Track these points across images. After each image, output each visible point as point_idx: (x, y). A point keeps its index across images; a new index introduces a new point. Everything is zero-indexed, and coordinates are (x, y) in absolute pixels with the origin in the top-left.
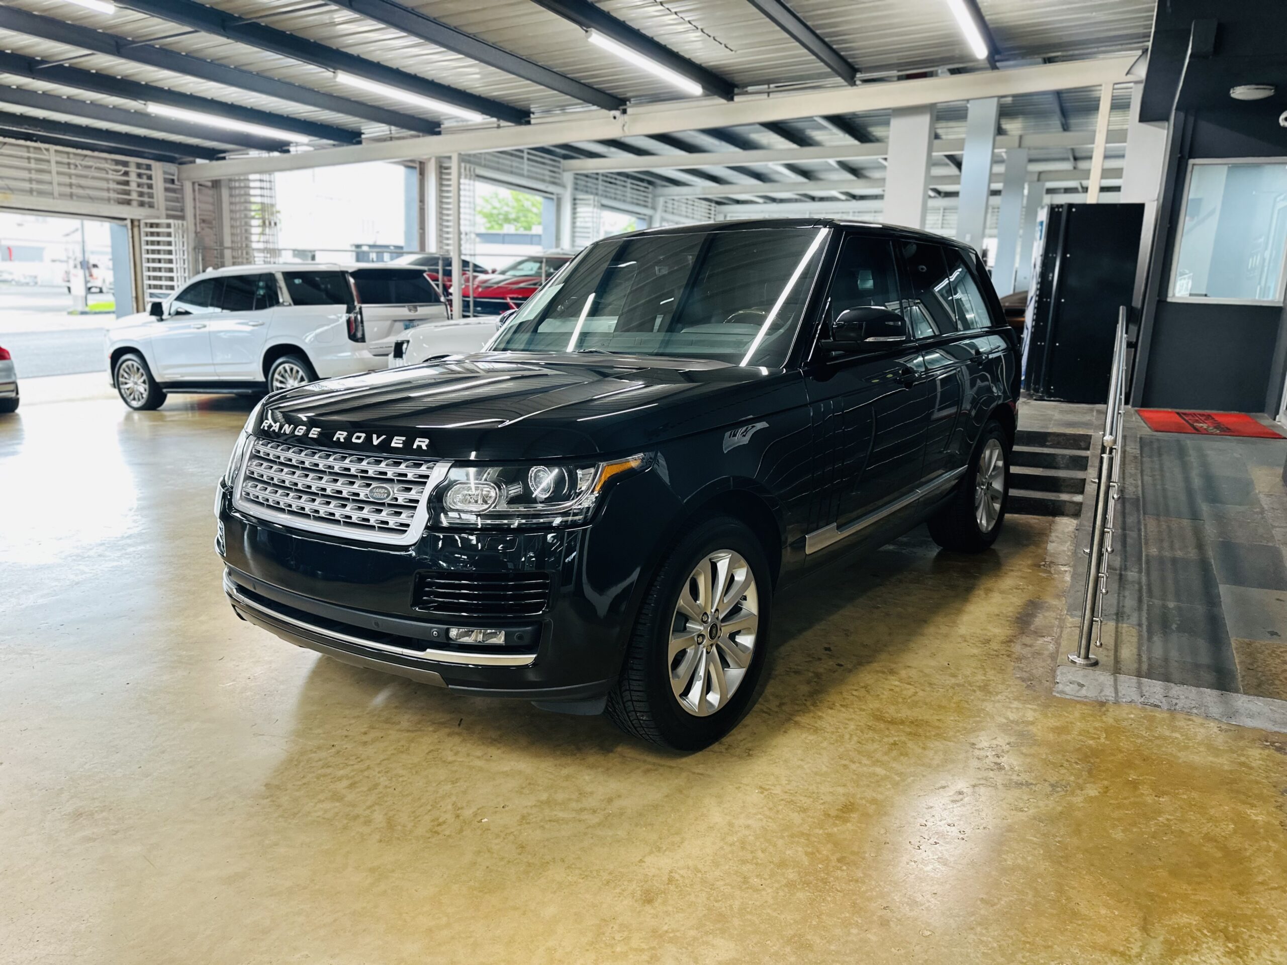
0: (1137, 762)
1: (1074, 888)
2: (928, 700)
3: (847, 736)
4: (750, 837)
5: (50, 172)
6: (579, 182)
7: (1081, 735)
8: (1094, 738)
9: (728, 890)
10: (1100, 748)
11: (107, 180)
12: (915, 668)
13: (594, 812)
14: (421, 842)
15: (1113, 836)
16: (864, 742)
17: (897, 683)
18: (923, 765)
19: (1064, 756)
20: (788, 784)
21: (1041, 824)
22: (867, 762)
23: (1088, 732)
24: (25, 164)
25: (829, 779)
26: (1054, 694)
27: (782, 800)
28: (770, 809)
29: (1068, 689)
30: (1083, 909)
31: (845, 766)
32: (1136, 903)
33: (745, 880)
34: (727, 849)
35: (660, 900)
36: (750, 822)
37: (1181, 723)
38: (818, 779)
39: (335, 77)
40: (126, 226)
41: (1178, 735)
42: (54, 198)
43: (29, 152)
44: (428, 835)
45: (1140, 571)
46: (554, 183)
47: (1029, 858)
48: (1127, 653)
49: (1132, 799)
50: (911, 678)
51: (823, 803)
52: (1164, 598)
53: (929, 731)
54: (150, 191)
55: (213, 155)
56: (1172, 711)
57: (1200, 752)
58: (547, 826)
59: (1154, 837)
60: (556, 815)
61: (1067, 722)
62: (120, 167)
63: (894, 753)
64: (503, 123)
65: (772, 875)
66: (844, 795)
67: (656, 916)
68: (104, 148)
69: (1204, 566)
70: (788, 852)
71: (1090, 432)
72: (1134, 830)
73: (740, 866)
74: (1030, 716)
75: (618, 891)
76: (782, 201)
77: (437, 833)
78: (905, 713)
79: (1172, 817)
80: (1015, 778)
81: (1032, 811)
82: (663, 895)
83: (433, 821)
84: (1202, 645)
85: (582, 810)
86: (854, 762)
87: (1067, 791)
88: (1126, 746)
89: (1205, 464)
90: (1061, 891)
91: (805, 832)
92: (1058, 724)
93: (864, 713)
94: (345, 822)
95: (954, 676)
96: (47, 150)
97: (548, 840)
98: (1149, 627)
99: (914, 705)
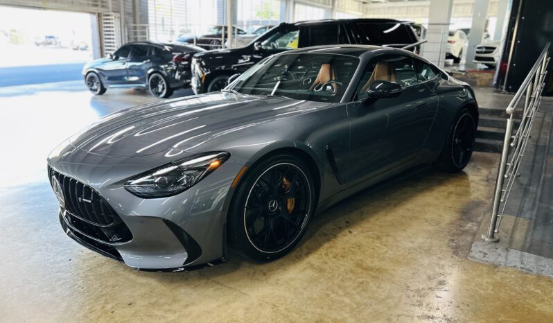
0: (508, 308)
2: (392, 256)
3: (336, 276)
7: (476, 287)
10: (486, 296)
12: (392, 236)
13: (175, 312)
16: (345, 280)
17: (378, 245)
20: (290, 304)
22: (342, 294)
23: (482, 285)
25: (315, 303)
26: (469, 258)
27: (282, 314)
29: (477, 256)
31: (328, 295)
38: (309, 302)
40: (96, 15)
42: (65, 4)
44: (81, 318)
45: (538, 187)
48: (519, 236)
50: (388, 242)
52: (549, 203)
53: (385, 276)
58: (145, 319)
60: (153, 313)
63: (360, 289)
66: (319, 314)
77: (87, 317)
78: (377, 263)
80: (426, 312)
83: (89, 309)
85: (169, 311)
86: (333, 292)
88: (503, 297)
93: (352, 262)
95: (412, 242)
98: (536, 220)
99: (383, 259)
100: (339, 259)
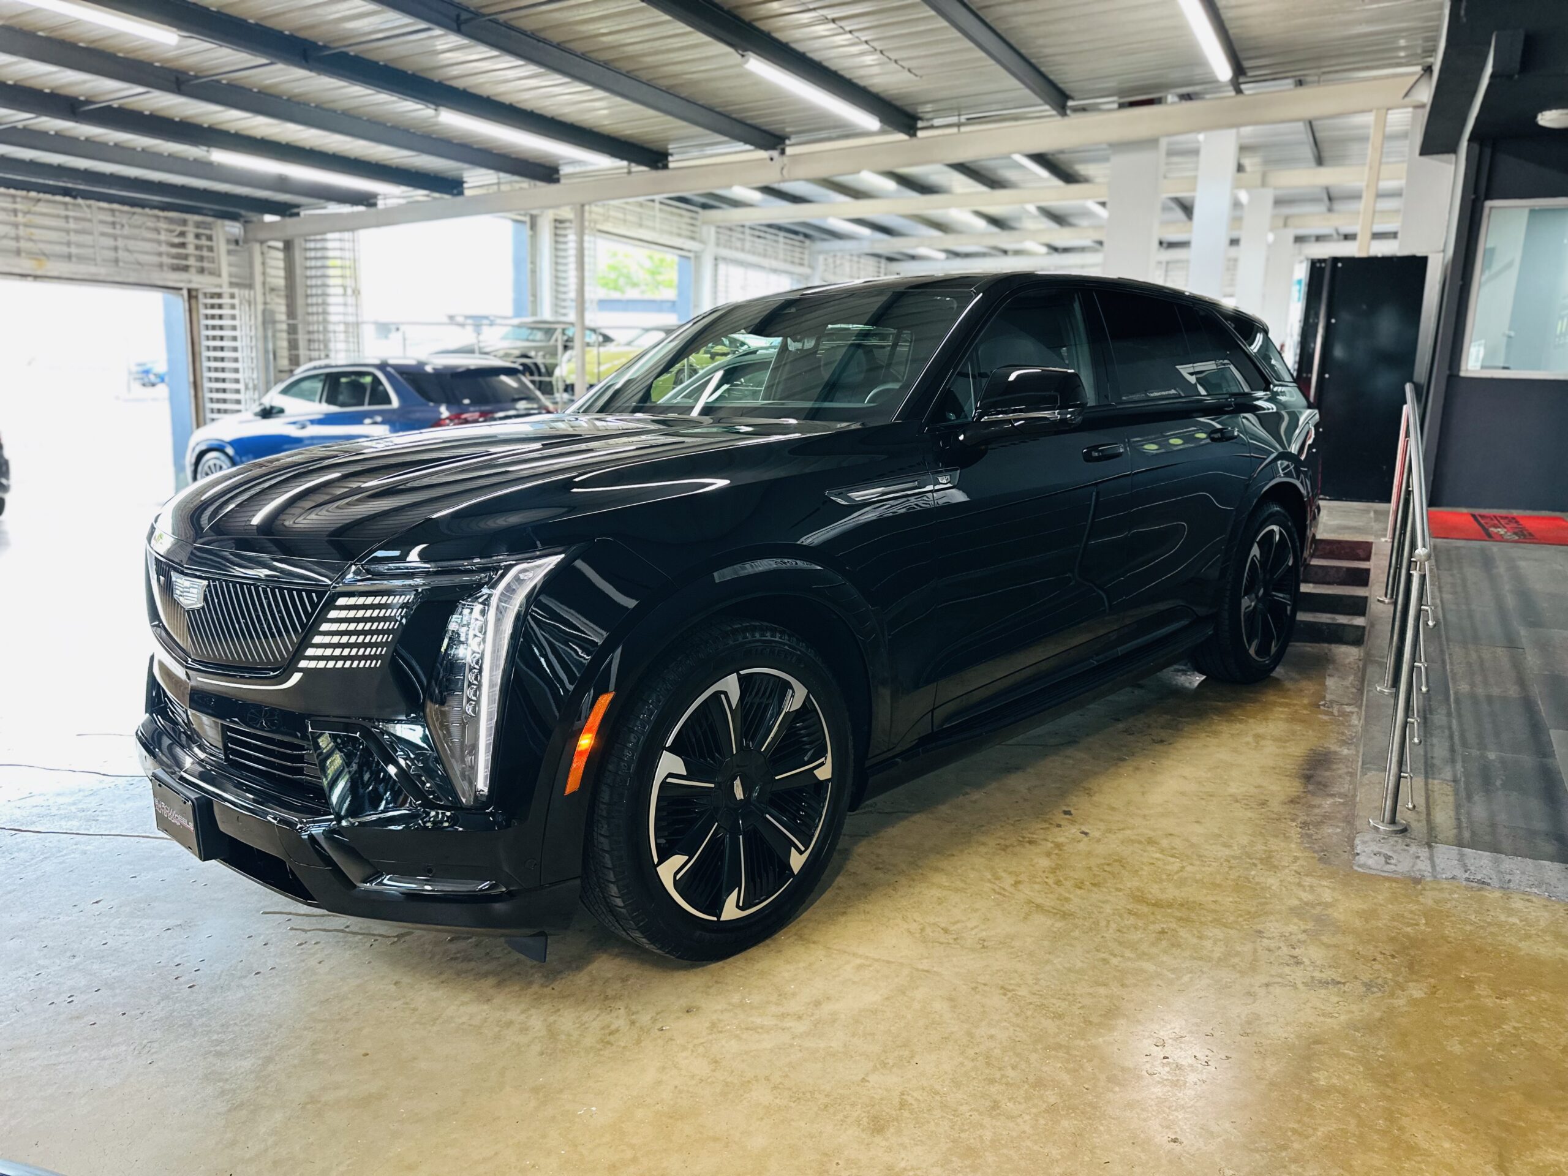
0: (1468, 954)
1: (1407, 1116)
2: (1198, 876)
3: (1103, 923)
4: (995, 1051)
5: (91, 233)
6: (721, 236)
7: (1395, 921)
8: (1409, 925)
9: (976, 1116)
10: (1420, 937)
11: (159, 242)
12: (1179, 836)
13: (800, 1018)
14: (592, 1055)
15: (1449, 1049)
16: (1125, 930)
17: (1158, 855)
18: (1201, 959)
19: (1376, 947)
20: (1036, 984)
21: (1357, 1033)
22: (1133, 956)
23: (1403, 916)
24: (61, 223)
25: (1086, 977)
26: (1356, 868)
27: (1031, 1003)
28: (1017, 1015)
29: (1373, 862)
30: (1421, 1140)
31: (1105, 961)
32: (1486, 1134)
33: (996, 1105)
34: (969, 1065)
35: (892, 1130)
36: (993, 1031)
37: (1517, 903)
38: (1073, 977)
39: (437, 116)
40: (182, 295)
41: (1515, 920)
42: (96, 265)
43: (67, 209)
44: (599, 1046)
45: (1449, 714)
46: (693, 238)
47: (1347, 1077)
48: (1443, 817)
49: (1468, 1002)
50: (1175, 849)
51: (1082, 1007)
52: (1482, 746)
53: (1204, 916)
54: (210, 254)
55: (286, 210)
56: (1505, 887)
57: (1546, 941)
58: (744, 1036)
59: (1500, 1051)
60: (753, 1022)
61: (1375, 904)
62: (172, 227)
63: (1164, 943)
64: (636, 168)
65: (1028, 1098)
66: (1107, 996)
67: (889, 1150)
68: (155, 203)
69: (1528, 705)
70: (1045, 1069)
71: (1370, 539)
72: (1475, 1041)
73: (987, 1087)
74: (1327, 896)
75: (840, 1117)
76: (967, 255)
77: (609, 1043)
78: (1172, 892)
79: (1520, 1025)
80: (1317, 974)
81: (1343, 1018)
82: (895, 1123)
83: (603, 1028)
84: (1535, 804)
85: (783, 1016)
86: (1115, 956)
87: (1385, 991)
88: (1453, 935)
89: (1518, 577)
90: (1391, 1118)
91: (1063, 1043)
92: (1365, 907)
93: (1121, 894)
94: (497, 1029)
95: (1229, 846)
96: (89, 207)
97: (746, 1053)
98: (1467, 783)
99: (1182, 883)
100: (1090, 891)
